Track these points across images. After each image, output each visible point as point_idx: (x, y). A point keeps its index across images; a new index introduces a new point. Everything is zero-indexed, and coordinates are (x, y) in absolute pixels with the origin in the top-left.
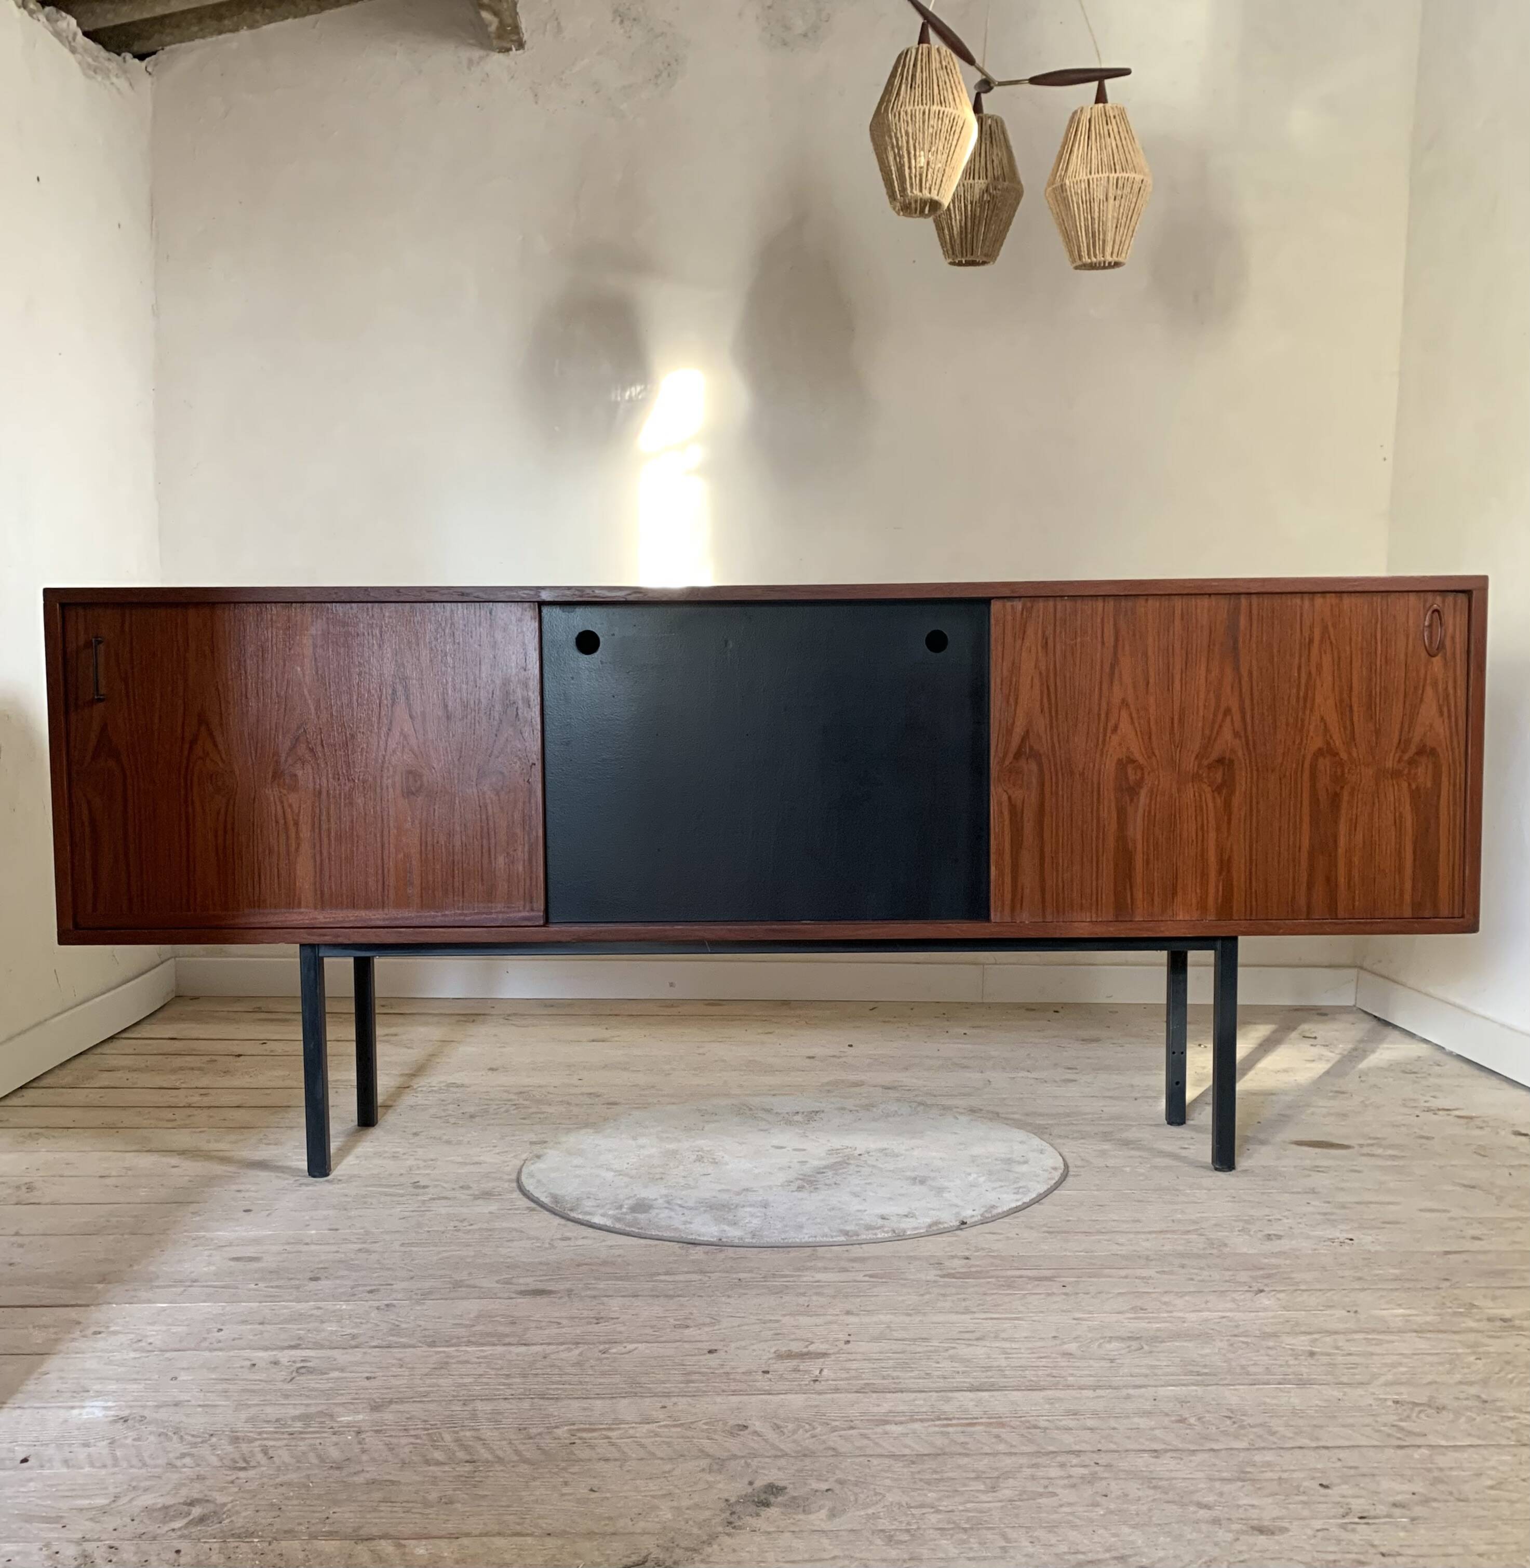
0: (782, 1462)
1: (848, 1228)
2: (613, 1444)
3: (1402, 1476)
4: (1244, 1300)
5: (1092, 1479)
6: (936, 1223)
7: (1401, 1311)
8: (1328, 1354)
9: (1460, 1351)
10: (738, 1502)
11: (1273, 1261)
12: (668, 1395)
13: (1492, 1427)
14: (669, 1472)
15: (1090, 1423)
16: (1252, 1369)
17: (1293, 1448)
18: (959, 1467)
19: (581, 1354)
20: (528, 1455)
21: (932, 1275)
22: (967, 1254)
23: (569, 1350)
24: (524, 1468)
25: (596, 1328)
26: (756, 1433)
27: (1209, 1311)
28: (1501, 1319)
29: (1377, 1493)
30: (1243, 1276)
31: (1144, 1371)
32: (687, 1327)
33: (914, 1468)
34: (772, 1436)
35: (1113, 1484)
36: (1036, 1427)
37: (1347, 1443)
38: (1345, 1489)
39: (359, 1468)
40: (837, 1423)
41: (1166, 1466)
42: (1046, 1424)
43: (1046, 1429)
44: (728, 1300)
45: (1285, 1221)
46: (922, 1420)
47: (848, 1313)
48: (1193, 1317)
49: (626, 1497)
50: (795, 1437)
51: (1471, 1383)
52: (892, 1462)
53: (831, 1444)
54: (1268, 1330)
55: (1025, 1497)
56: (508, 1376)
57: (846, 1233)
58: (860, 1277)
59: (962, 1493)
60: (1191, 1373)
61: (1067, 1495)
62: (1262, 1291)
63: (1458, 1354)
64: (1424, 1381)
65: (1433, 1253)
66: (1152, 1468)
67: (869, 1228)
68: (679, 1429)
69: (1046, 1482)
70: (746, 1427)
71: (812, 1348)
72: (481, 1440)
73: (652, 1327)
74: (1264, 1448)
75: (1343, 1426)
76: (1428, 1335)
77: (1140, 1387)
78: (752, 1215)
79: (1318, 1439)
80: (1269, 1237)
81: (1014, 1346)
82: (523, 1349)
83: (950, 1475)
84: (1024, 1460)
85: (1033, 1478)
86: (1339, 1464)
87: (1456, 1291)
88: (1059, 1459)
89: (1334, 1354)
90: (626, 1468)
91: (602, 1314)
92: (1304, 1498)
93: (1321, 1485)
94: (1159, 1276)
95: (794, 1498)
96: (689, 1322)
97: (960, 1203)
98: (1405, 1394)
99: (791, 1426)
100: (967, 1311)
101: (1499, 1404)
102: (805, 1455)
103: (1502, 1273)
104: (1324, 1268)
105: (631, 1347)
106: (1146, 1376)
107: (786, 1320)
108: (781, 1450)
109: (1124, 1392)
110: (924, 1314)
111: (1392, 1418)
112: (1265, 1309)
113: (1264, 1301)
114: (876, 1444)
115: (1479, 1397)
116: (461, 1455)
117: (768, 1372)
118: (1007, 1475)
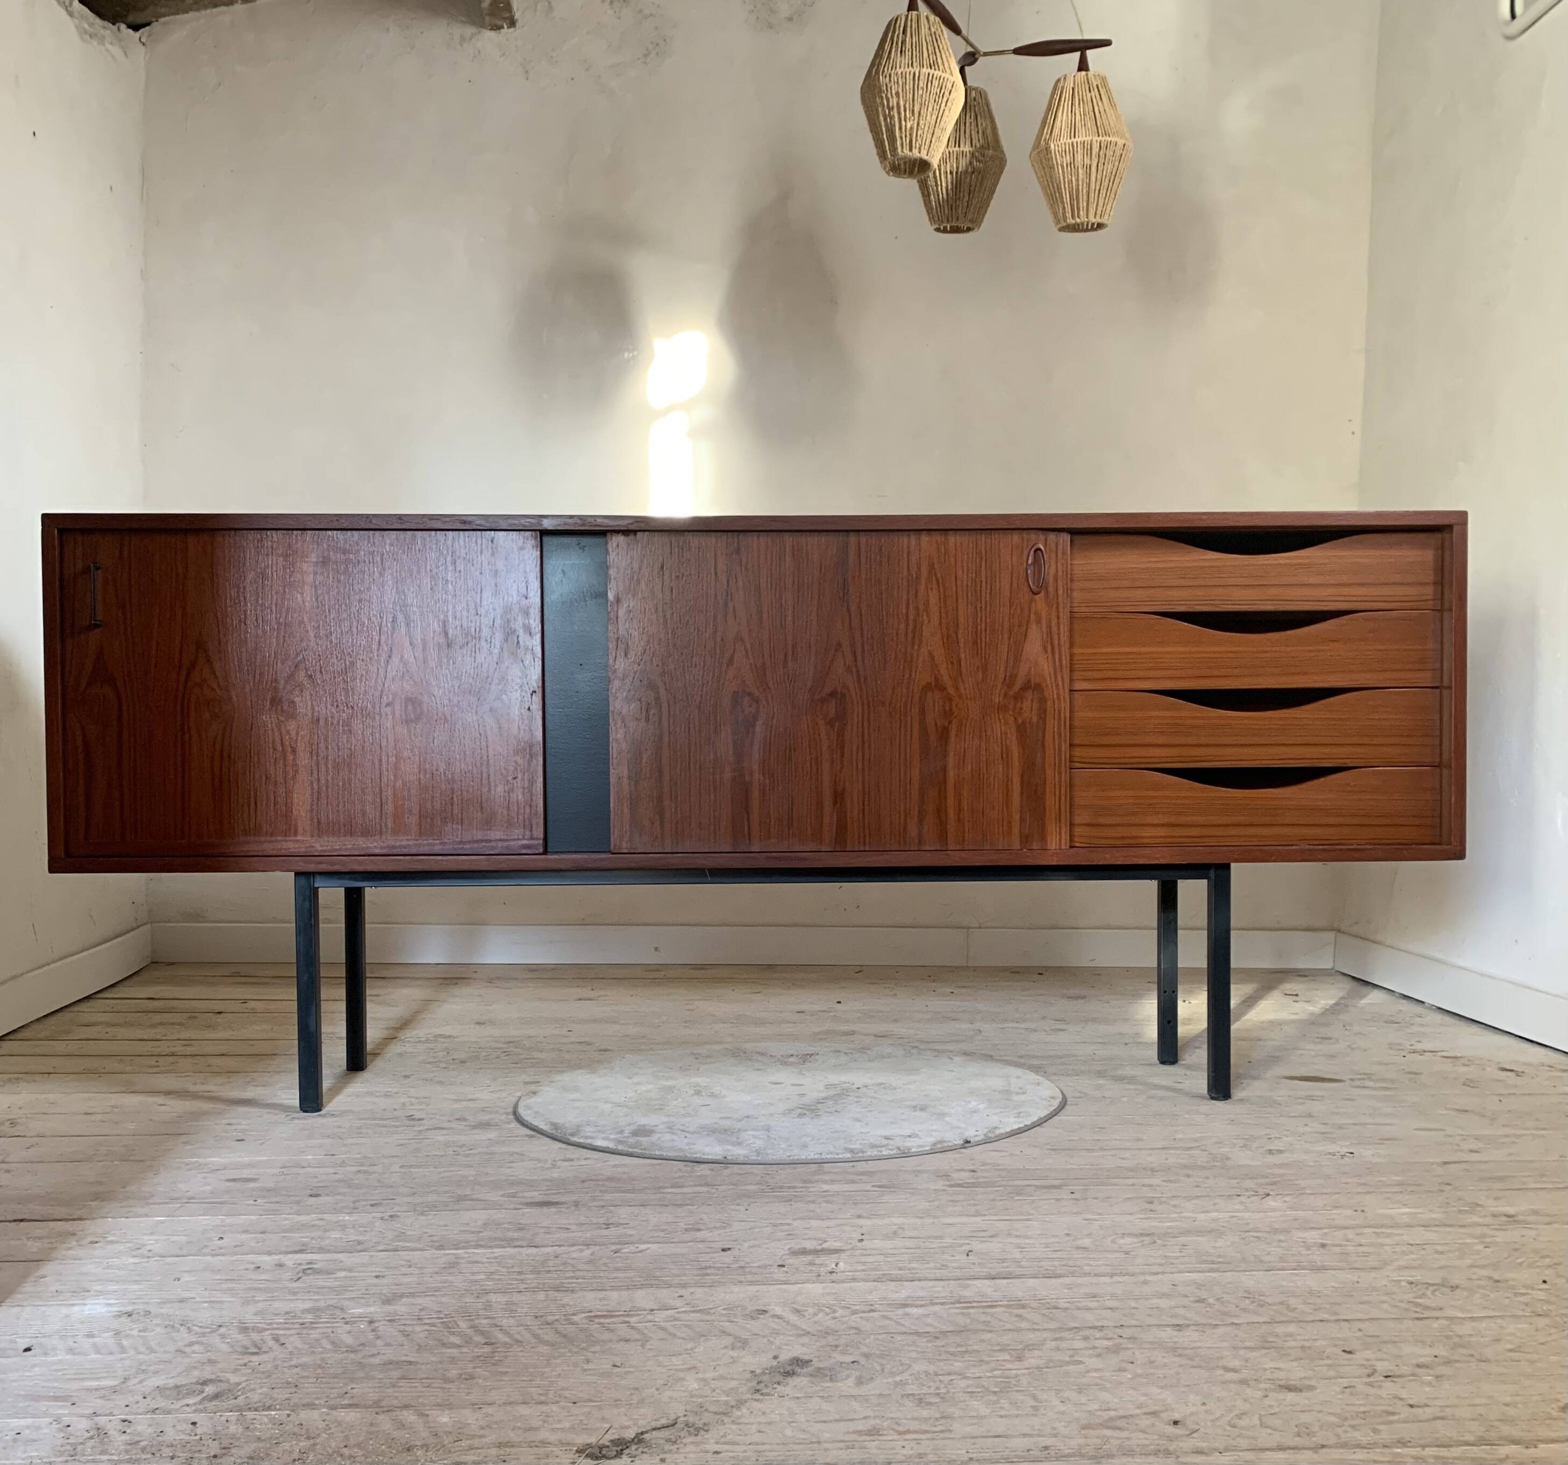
0: (806, 1340)
1: (852, 1147)
2: (633, 1328)
3: (1423, 1342)
4: (1252, 1202)
5: (1117, 1350)
6: (941, 1142)
7: (1407, 1210)
8: (1340, 1245)
9: (1468, 1241)
10: (764, 1373)
11: (1277, 1171)
12: (684, 1286)
13: (1506, 1301)
14: (692, 1349)
15: (1109, 1304)
16: (1267, 1258)
17: (1313, 1321)
18: (982, 1341)
19: (592, 1254)
20: (546, 1338)
21: (940, 1184)
22: (972, 1168)
23: (581, 1251)
24: (545, 1349)
25: (605, 1232)
26: (774, 1316)
27: (1217, 1211)
28: (1506, 1215)
29: (1400, 1357)
30: (1249, 1184)
31: (1159, 1261)
32: (699, 1230)
33: (939, 1343)
34: (793, 1318)
35: (1137, 1352)
36: (1056, 1308)
37: (1366, 1317)
38: (1368, 1354)
39: (374, 1351)
40: (857, 1307)
41: (1189, 1337)
42: (1067, 1305)
43: (1066, 1309)
44: (737, 1208)
45: (1285, 1139)
46: (942, 1304)
47: (859, 1217)
48: (1202, 1216)
49: (650, 1371)
50: (816, 1319)
51: (1483, 1267)
52: (916, 1338)
53: (854, 1325)
54: (1276, 1226)
55: (1051, 1364)
56: (520, 1273)
57: (852, 1151)
58: (868, 1187)
59: (988, 1363)
60: (1206, 1262)
61: (1093, 1363)
62: (1268, 1195)
63: (1466, 1244)
64: (1436, 1266)
65: (1433, 1163)
66: (1176, 1339)
67: (873, 1146)
68: (698, 1315)
69: (1071, 1353)
70: (766, 1312)
71: (825, 1245)
72: (497, 1326)
73: (663, 1231)
74: (1283, 1322)
75: (1361, 1303)
76: (1435, 1229)
77: (1157, 1274)
78: (755, 1137)
79: (1336, 1314)
80: (1270, 1152)
81: (1027, 1241)
82: (533, 1251)
83: (976, 1347)
84: (1046, 1335)
85: (1058, 1349)
86: (1359, 1334)
87: (1458, 1193)
88: (1082, 1333)
89: (1345, 1245)
90: (648, 1346)
91: (611, 1221)
92: (1330, 1362)
93: (1344, 1351)
94: (1165, 1184)
95: (819, 1369)
96: (701, 1227)
97: (963, 1125)
98: (1418, 1276)
99: (811, 1310)
100: (977, 1214)
101: (1510, 1283)
102: (827, 1333)
103: (1501, 1179)
104: (1329, 1177)
105: (642, 1247)
106: (1161, 1265)
107: (796, 1223)
108: (803, 1330)
109: (1142, 1278)
110: (935, 1217)
111: (1409, 1297)
112: (1273, 1210)
113: (1270, 1203)
114: (898, 1323)
115: (1490, 1278)
116: (479, 1339)
117: (783, 1266)
118: (1030, 1347)
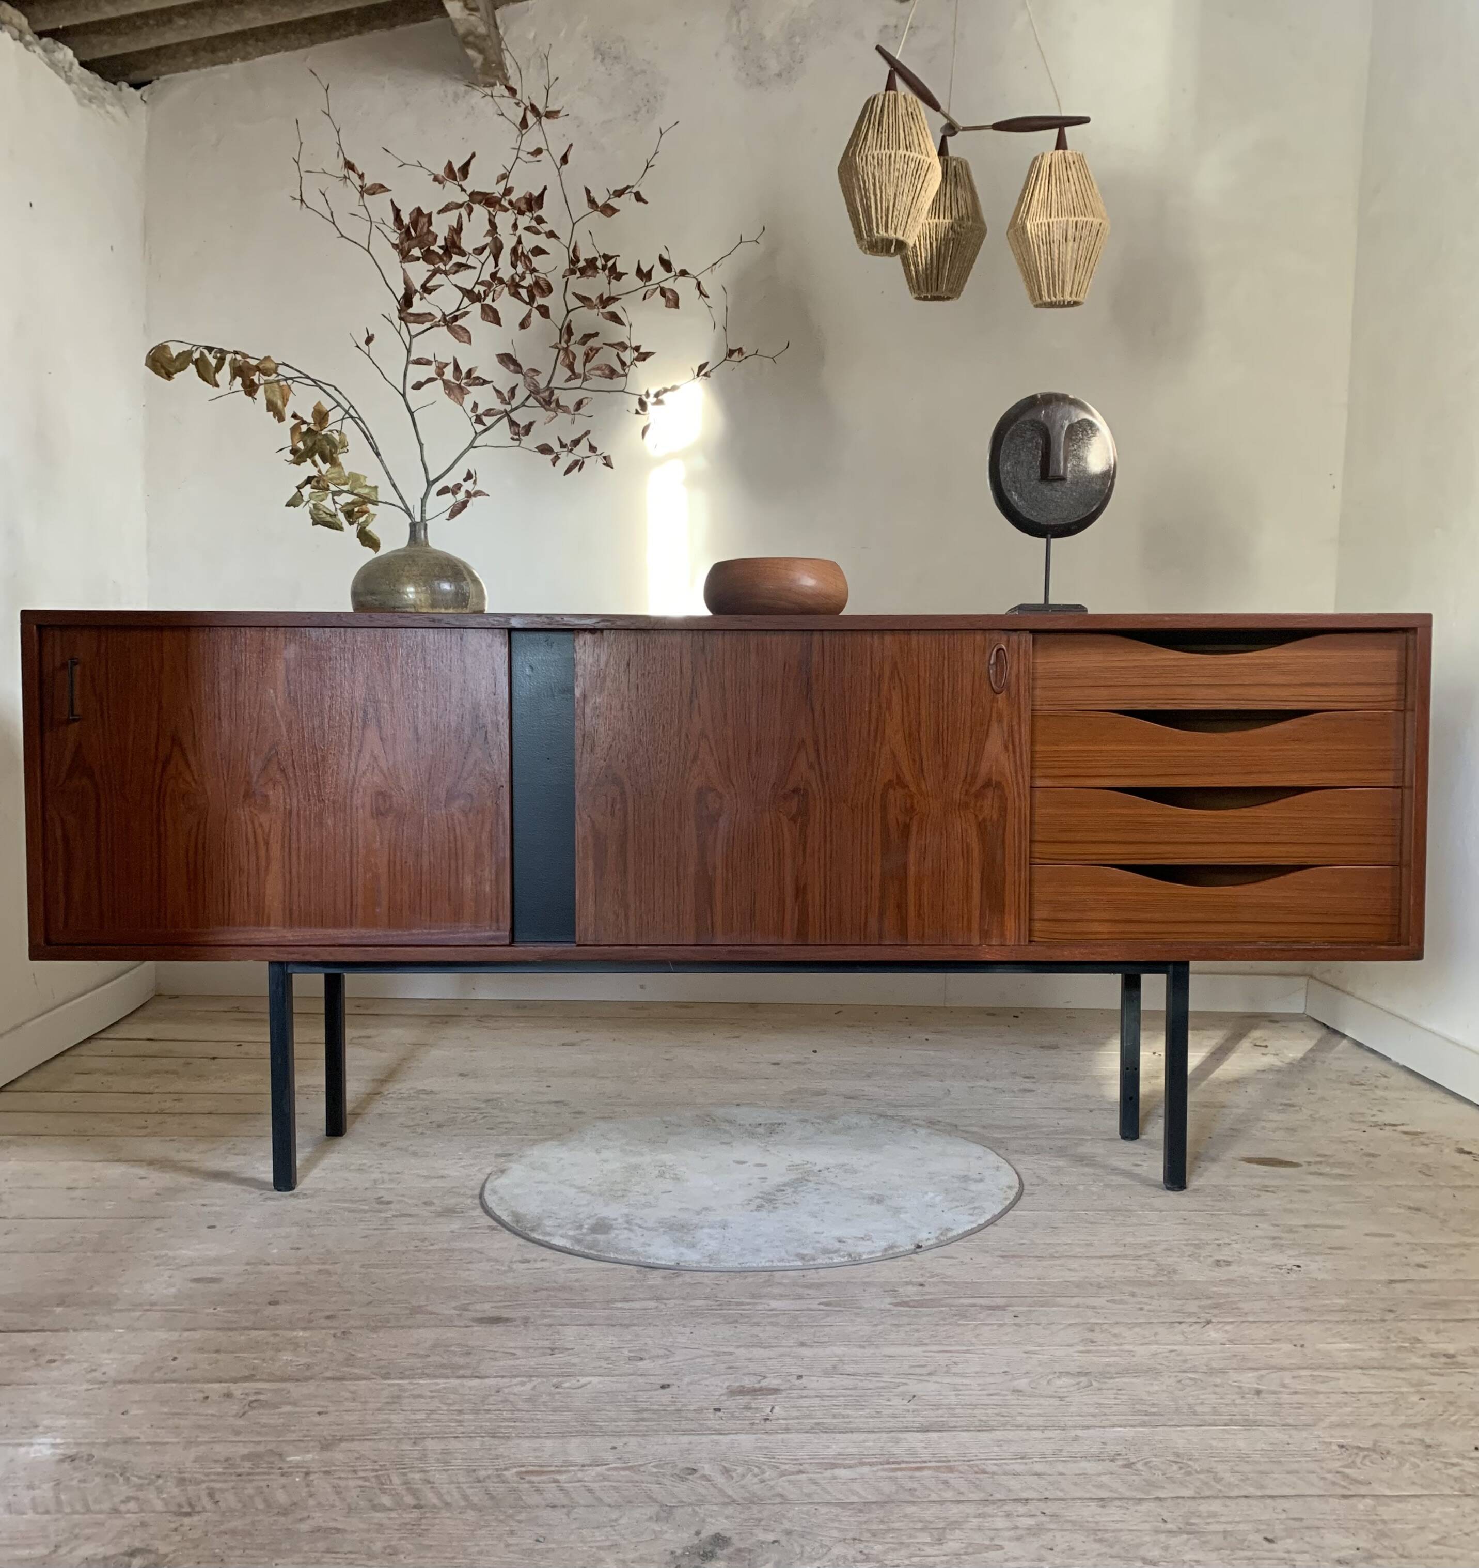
0: (729, 1510)
1: (805, 1252)
2: (561, 1489)
3: (1347, 1529)
4: (1192, 1332)
5: (1038, 1531)
6: (891, 1247)
7: (1347, 1346)
8: (1274, 1393)
9: (1404, 1390)
10: (683, 1555)
11: (1223, 1290)
12: (619, 1434)
13: (1436, 1475)
14: (616, 1520)
15: (1038, 1468)
16: (1199, 1409)
17: (1238, 1497)
18: (905, 1516)
19: (534, 1388)
20: (475, 1500)
21: (886, 1302)
22: (921, 1280)
23: (523, 1384)
24: (471, 1515)
25: (549, 1360)
26: (705, 1477)
27: (1157, 1343)
28: (1445, 1355)
29: (1321, 1548)
30: (1192, 1306)
31: (1092, 1410)
32: (641, 1359)
33: (863, 1517)
34: (720, 1480)
35: (1058, 1535)
36: (984, 1472)
37: (1293, 1492)
38: (1289, 1543)
39: (305, 1514)
40: (787, 1467)
41: (1112, 1516)
42: (995, 1468)
43: (994, 1473)
44: (683, 1330)
45: (1235, 1246)
46: (871, 1464)
47: (802, 1344)
48: (1141, 1350)
49: (571, 1548)
50: (743, 1482)
51: (1414, 1426)
52: (840, 1510)
53: (779, 1490)
54: (1214, 1365)
55: (970, 1550)
56: (460, 1412)
57: (802, 1257)
58: (814, 1304)
59: (908, 1545)
60: (1139, 1413)
61: (1012, 1548)
62: (1209, 1322)
63: (1402, 1393)
64: (1369, 1423)
65: (1378, 1282)
66: (1098, 1518)
67: (826, 1251)
68: (627, 1473)
69: (992, 1533)
70: (695, 1470)
71: (764, 1383)
72: (429, 1482)
73: (607, 1359)
74: (1208, 1497)
75: (1288, 1473)
76: (1373, 1372)
77: (1088, 1427)
78: (711, 1237)
79: (1262, 1487)
80: (1218, 1263)
81: (965, 1381)
82: (476, 1382)
83: (897, 1525)
84: (970, 1509)
85: (979, 1529)
86: (1284, 1516)
87: (1400, 1324)
88: (1006, 1508)
89: (1280, 1392)
90: (573, 1516)
91: (557, 1344)
92: (1249, 1554)
93: (1266, 1539)
94: (1109, 1305)
95: (740, 1550)
96: (644, 1355)
97: (916, 1225)
98: (1350, 1437)
99: (740, 1470)
100: (920, 1343)
101: (1444, 1449)
102: (753, 1503)
103: (1444, 1305)
104: (1272, 1298)
105: (584, 1380)
106: (1094, 1416)
107: (739, 1352)
108: (729, 1497)
109: (1073, 1433)
110: (877, 1346)
111: (1336, 1465)
112: (1212, 1343)
113: (1212, 1333)
114: (824, 1489)
115: (1422, 1441)
116: (409, 1500)
117: (719, 1410)
118: (955, 1525)
